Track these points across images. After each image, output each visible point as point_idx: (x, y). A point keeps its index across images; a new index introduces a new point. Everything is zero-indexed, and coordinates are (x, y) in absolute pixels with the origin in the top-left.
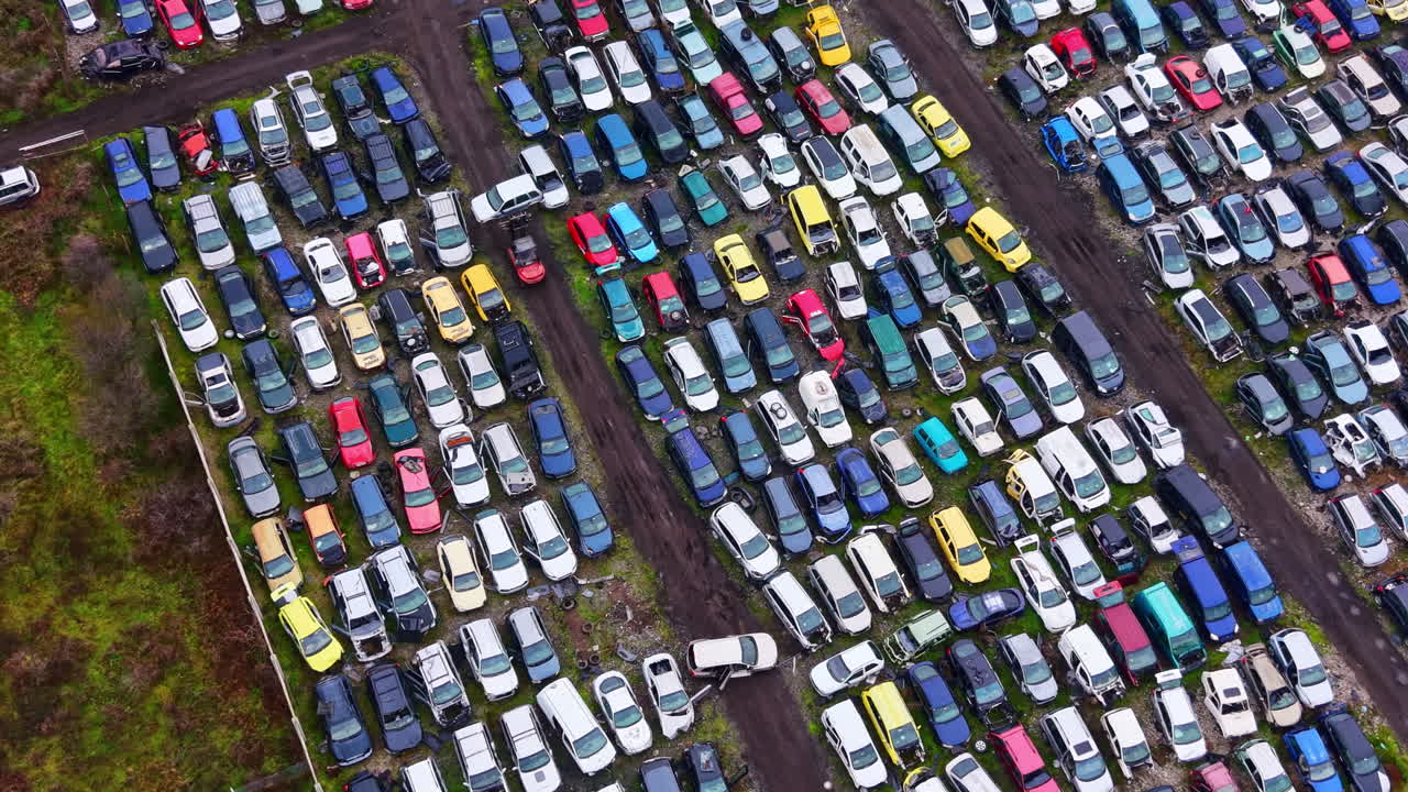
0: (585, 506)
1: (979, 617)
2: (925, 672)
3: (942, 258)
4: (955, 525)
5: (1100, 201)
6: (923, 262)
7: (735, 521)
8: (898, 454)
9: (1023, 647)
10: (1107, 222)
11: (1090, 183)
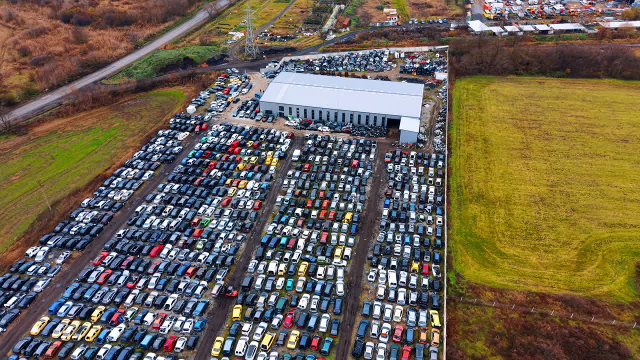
0: (366, 310)
1: (311, 257)
2: (328, 254)
3: (253, 314)
4: (302, 268)
5: (207, 311)
6: (257, 315)
7: (340, 288)
8: (300, 284)
9: (310, 249)
10: (211, 307)
11: (205, 316)
